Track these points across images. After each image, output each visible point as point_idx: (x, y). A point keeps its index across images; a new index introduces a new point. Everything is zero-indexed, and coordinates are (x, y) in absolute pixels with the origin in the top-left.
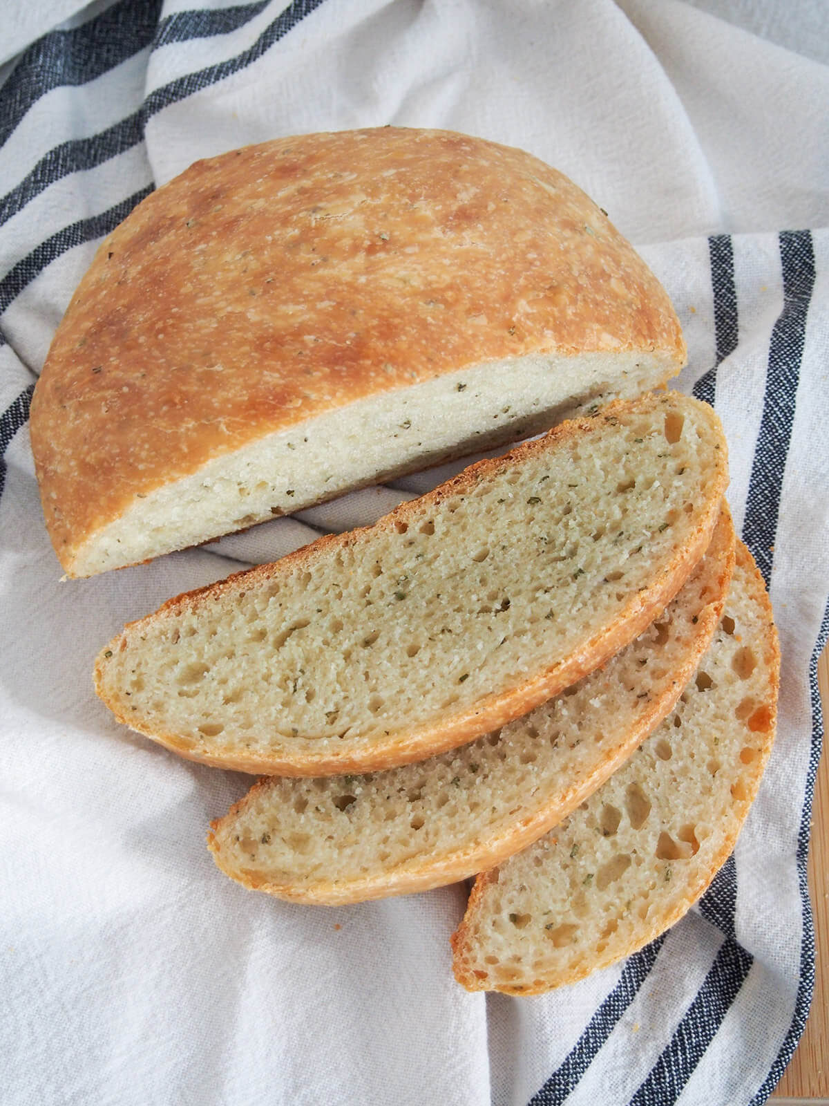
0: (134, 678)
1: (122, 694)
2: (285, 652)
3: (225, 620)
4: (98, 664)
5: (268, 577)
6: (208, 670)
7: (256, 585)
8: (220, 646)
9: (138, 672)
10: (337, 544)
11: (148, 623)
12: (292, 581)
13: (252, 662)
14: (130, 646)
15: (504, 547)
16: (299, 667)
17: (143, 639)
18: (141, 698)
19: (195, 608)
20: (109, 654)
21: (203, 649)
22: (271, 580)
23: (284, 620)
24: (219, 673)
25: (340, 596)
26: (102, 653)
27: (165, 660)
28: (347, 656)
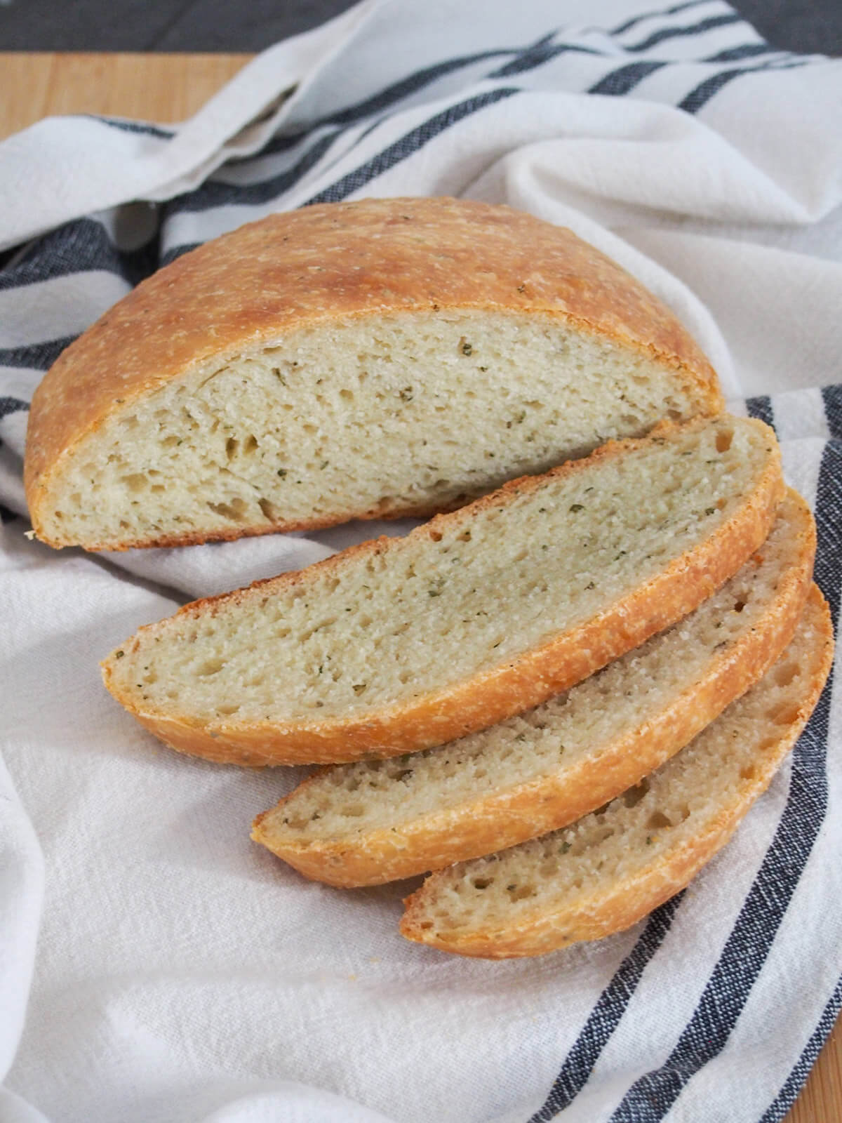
0: (147, 673)
1: (134, 686)
2: (311, 643)
3: (246, 621)
4: (107, 663)
5: (294, 584)
6: (226, 662)
7: (281, 590)
8: (241, 643)
9: (150, 669)
10: (368, 553)
11: (163, 626)
12: (319, 586)
13: (274, 654)
14: (143, 646)
15: (544, 547)
16: (325, 654)
17: (157, 640)
18: (153, 688)
19: (215, 611)
20: (120, 654)
21: (222, 646)
22: (297, 586)
23: (310, 619)
24: (239, 664)
25: (370, 597)
26: (113, 654)
27: (181, 658)
28: (378, 644)
